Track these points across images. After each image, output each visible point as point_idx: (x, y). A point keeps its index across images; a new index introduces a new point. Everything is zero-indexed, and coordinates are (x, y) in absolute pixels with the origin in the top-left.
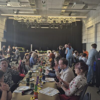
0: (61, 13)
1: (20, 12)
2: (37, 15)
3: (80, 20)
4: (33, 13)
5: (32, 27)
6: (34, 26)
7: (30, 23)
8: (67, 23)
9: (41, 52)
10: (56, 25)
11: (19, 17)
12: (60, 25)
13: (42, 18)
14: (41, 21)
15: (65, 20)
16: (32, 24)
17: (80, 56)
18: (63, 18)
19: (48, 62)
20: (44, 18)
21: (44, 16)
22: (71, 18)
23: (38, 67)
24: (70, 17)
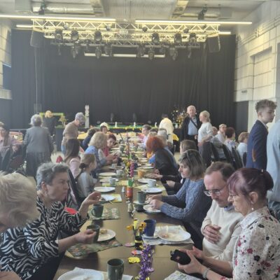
0: (176, 10)
1: (50, 8)
2: (102, 16)
3: (229, 33)
4: (90, 9)
5: (87, 55)
6: (92, 50)
7: (82, 43)
8: (193, 41)
9: (116, 127)
10: (159, 49)
11: (48, 24)
12: (171, 49)
13: (118, 27)
14: (115, 36)
15: (186, 31)
16: (88, 45)
17: (242, 141)
18: (179, 26)
19: (144, 160)
20: (123, 25)
21: (125, 20)
22: (204, 27)
23: (117, 180)
24: (202, 23)
